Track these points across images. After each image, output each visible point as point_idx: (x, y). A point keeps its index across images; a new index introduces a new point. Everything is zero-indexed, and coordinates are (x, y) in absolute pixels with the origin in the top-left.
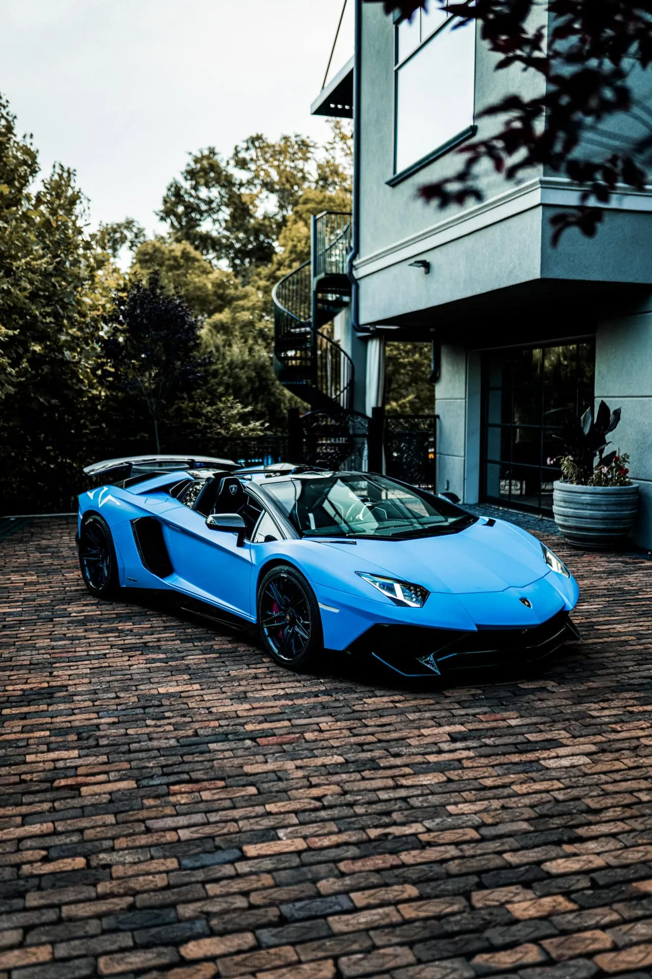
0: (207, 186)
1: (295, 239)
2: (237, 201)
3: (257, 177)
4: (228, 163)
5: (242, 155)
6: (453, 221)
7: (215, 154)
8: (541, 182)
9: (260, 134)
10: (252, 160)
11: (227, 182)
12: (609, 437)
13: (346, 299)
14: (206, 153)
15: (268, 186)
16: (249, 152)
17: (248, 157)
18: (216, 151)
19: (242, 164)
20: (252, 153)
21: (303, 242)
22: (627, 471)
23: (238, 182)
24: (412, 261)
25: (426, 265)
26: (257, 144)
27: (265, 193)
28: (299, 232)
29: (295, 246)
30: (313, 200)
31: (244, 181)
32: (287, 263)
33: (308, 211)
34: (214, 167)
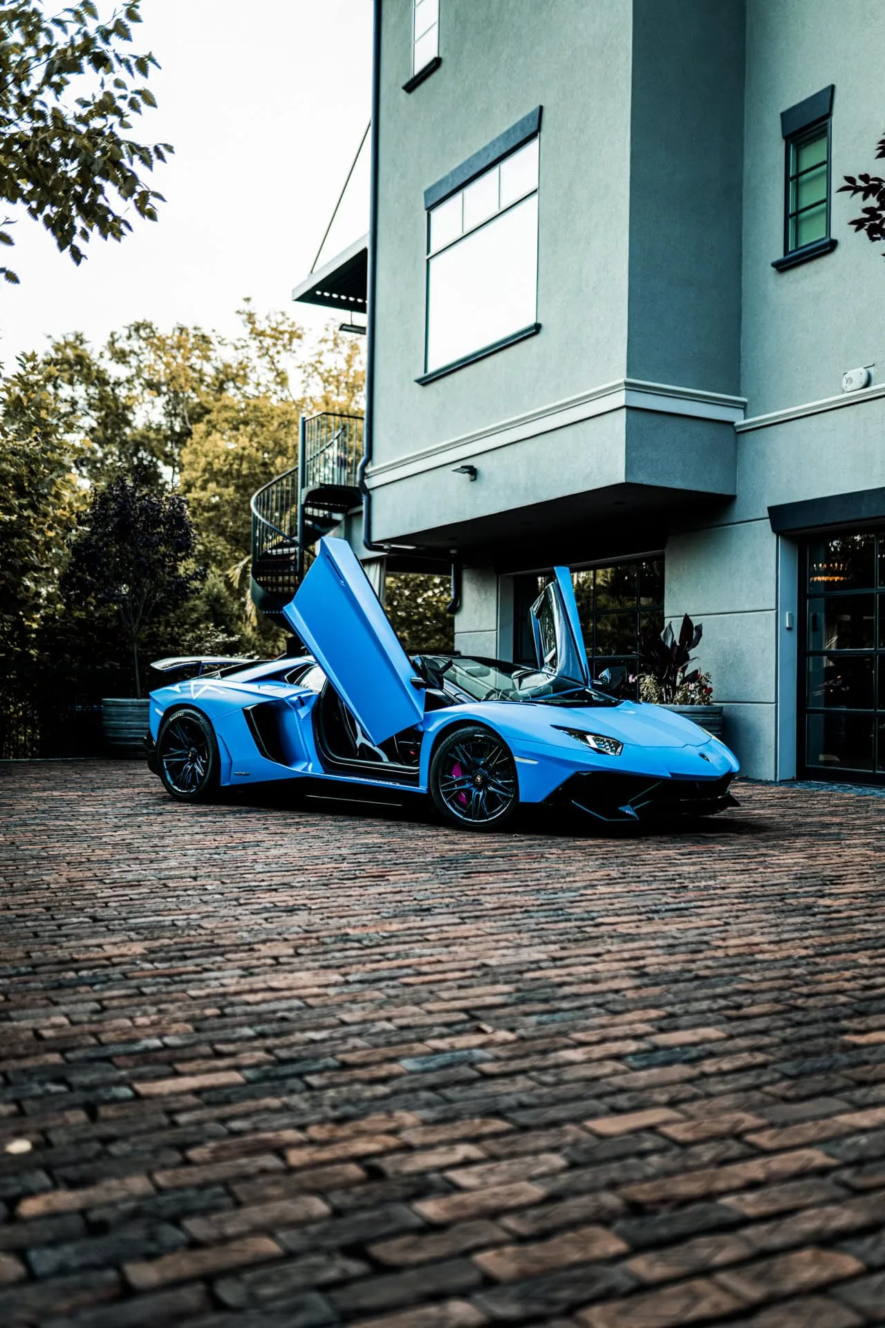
0: (71, 383)
1: (211, 454)
2: (112, 405)
3: (139, 374)
4: (101, 356)
5: (121, 345)
6: (510, 423)
7: (82, 342)
8: (627, 384)
9: (148, 320)
10: (132, 352)
11: (101, 380)
12: (692, 653)
13: (338, 517)
14: (71, 339)
15: (152, 386)
16: (130, 342)
17: (127, 349)
18: (85, 337)
19: (121, 357)
20: (135, 344)
21: (223, 458)
22: (710, 690)
23: (112, 381)
24: (458, 466)
25: (473, 472)
26: (142, 333)
27: (148, 395)
28: (216, 446)
29: (210, 464)
30: (232, 408)
31: (123, 379)
32: (199, 483)
33: (226, 420)
34: (81, 360)
